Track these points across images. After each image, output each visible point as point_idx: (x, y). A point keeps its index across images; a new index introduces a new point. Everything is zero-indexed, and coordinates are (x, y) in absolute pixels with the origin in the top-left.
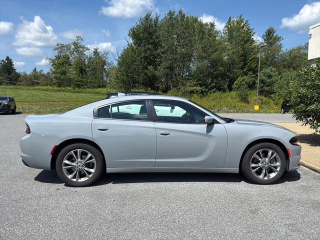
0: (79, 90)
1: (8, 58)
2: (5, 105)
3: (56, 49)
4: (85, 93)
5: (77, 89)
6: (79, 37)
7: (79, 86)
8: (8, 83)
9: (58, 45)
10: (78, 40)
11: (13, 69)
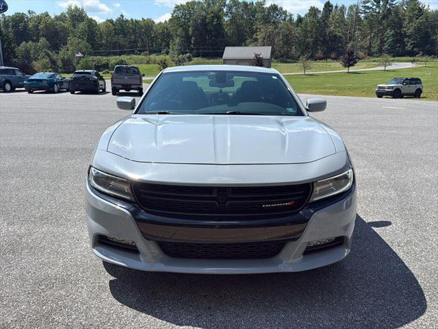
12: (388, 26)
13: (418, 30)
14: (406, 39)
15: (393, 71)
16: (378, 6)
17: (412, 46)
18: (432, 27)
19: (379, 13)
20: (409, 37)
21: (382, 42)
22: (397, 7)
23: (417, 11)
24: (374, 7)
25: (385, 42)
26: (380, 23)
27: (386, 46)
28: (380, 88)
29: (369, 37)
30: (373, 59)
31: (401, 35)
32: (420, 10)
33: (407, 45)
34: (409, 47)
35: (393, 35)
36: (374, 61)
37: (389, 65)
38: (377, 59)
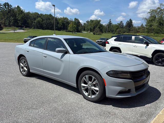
0: (157, 35)
1: (130, 20)
2: (103, 42)
3: (149, 12)
4: (160, 36)
5: (156, 35)
6: (161, 4)
7: (157, 33)
8: (128, 32)
9: (150, 10)
10: (161, 6)
11: (132, 25)
12: (11, 16)
13: (22, 18)
14: (18, 21)
15: (18, 33)
16: (6, 8)
17: (21, 24)
18: (27, 18)
19: (6, 10)
20: (19, 20)
21: (10, 22)
22: (13, 9)
23: (21, 12)
24: (4, 8)
25: (11, 21)
26: (7, 14)
27: (12, 23)
28: (25, 39)
29: (4, 19)
30: (7, 28)
31: (16, 20)
32: (22, 11)
33: (19, 24)
34: (20, 24)
35: (13, 19)
36: (8, 29)
37: (16, 30)
38: (9, 28)
